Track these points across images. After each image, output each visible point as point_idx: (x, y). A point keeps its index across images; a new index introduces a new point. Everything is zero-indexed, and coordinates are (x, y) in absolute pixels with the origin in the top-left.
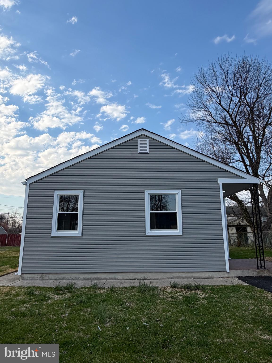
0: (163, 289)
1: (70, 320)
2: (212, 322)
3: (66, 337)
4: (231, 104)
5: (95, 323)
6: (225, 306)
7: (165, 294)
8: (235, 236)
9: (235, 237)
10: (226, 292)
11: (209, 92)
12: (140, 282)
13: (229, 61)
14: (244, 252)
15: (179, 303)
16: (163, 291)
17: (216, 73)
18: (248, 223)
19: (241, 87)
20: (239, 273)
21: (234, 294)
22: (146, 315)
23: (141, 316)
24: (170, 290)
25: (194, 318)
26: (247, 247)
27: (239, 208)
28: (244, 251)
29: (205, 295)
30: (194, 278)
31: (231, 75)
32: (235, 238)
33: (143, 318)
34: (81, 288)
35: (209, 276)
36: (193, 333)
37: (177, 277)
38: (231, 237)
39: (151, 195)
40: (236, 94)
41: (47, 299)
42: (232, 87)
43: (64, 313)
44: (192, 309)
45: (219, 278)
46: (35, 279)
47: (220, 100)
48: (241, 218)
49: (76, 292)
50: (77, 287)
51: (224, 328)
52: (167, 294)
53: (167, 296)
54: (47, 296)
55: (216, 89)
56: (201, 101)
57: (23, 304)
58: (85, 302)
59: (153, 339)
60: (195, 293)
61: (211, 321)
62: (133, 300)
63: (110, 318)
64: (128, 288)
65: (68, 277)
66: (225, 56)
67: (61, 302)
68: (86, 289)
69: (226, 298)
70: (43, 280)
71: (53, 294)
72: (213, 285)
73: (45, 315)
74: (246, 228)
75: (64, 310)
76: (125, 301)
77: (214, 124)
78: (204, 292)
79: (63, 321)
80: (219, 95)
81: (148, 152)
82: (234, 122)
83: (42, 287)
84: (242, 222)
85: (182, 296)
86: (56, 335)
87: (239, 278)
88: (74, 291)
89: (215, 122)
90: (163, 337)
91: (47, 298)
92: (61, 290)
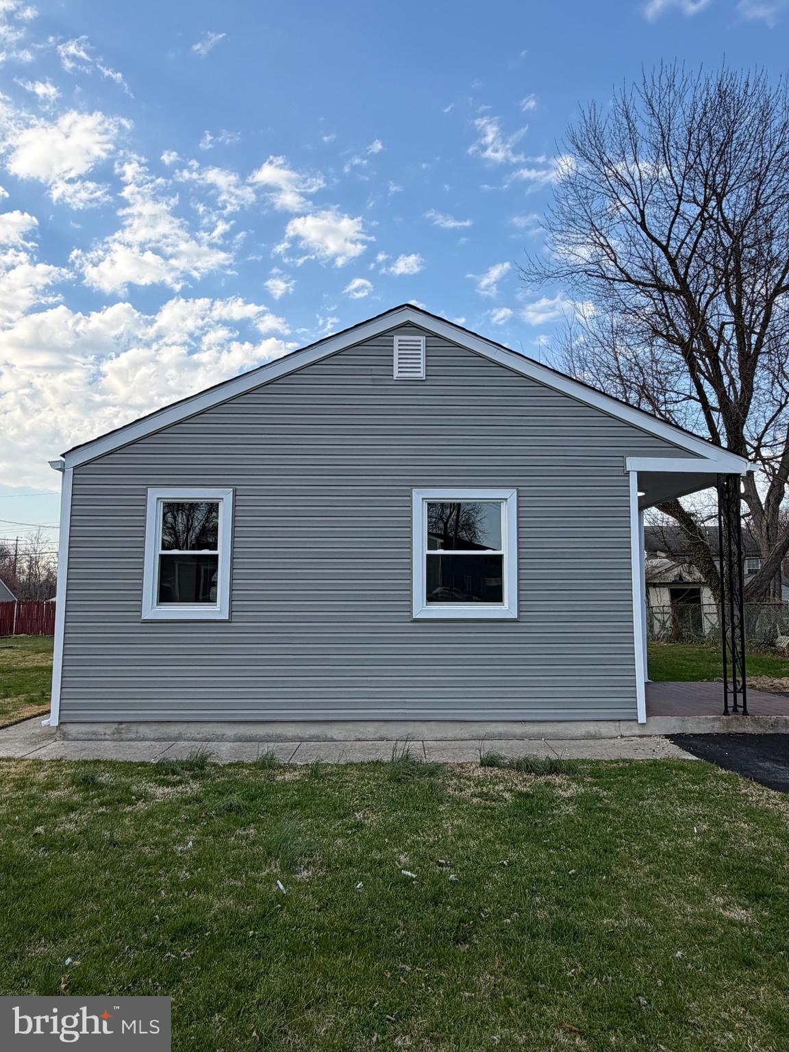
0: (458, 770)
1: (198, 861)
2: (591, 869)
3: (188, 911)
4: (675, 225)
5: (268, 871)
6: (630, 823)
7: (465, 784)
8: (666, 613)
9: (666, 617)
10: (634, 781)
11: (611, 185)
12: (395, 749)
13: (676, 88)
14: (690, 660)
15: (502, 813)
16: (459, 777)
17: (633, 125)
18: (706, 577)
19: (708, 171)
20: (674, 725)
21: (656, 786)
22: (411, 847)
23: (395, 850)
24: (479, 773)
25: (543, 856)
26: (698, 645)
27: (682, 535)
28: (690, 657)
29: (574, 789)
30: (547, 737)
31: (679, 134)
32: (666, 619)
33: (402, 857)
34: (230, 765)
35: (588, 732)
36: (538, 899)
37: (500, 734)
38: (656, 615)
39: (429, 504)
40: (692, 194)
41: (133, 797)
42: (683, 172)
43: (181, 840)
44: (538, 830)
45: (616, 737)
46: (100, 737)
47: (642, 212)
48: (685, 562)
49: (214, 778)
50: (217, 761)
51: (625, 885)
52: (469, 787)
53: (469, 791)
54: (134, 788)
55: (632, 178)
56: (585, 214)
57: (67, 813)
58: (239, 807)
59: (429, 917)
60: (548, 784)
61: (589, 867)
62: (374, 803)
63: (311, 856)
64: (360, 766)
65: (193, 732)
66: (664, 69)
67: (173, 809)
68: (242, 767)
69: (634, 800)
70: (122, 740)
71: (151, 784)
72: (599, 758)
73: (130, 845)
74: (697, 592)
75: (181, 833)
76: (352, 806)
77: (623, 285)
78: (573, 779)
79: (180, 863)
80: (640, 195)
81: (422, 375)
82: (682, 281)
83: (120, 763)
84: (690, 573)
85: (511, 791)
86: (161, 904)
87: (672, 737)
88: (209, 776)
89: (624, 281)
90: (455, 911)
91: (134, 794)
92: (174, 773)
